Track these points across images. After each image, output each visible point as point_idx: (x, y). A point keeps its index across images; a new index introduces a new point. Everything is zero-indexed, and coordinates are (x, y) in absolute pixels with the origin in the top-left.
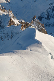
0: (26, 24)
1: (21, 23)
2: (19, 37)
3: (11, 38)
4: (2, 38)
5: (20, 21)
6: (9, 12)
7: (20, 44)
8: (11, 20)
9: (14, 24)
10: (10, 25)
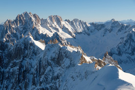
0: (99, 61)
1: (93, 60)
2: (96, 77)
3: (86, 78)
4: (73, 78)
5: (92, 58)
6: (78, 49)
7: (101, 85)
8: (82, 57)
9: (86, 62)
10: (82, 63)
